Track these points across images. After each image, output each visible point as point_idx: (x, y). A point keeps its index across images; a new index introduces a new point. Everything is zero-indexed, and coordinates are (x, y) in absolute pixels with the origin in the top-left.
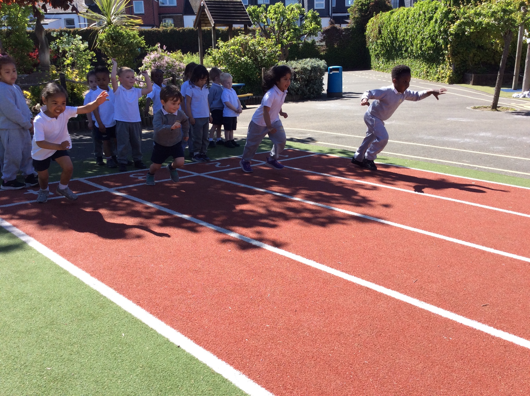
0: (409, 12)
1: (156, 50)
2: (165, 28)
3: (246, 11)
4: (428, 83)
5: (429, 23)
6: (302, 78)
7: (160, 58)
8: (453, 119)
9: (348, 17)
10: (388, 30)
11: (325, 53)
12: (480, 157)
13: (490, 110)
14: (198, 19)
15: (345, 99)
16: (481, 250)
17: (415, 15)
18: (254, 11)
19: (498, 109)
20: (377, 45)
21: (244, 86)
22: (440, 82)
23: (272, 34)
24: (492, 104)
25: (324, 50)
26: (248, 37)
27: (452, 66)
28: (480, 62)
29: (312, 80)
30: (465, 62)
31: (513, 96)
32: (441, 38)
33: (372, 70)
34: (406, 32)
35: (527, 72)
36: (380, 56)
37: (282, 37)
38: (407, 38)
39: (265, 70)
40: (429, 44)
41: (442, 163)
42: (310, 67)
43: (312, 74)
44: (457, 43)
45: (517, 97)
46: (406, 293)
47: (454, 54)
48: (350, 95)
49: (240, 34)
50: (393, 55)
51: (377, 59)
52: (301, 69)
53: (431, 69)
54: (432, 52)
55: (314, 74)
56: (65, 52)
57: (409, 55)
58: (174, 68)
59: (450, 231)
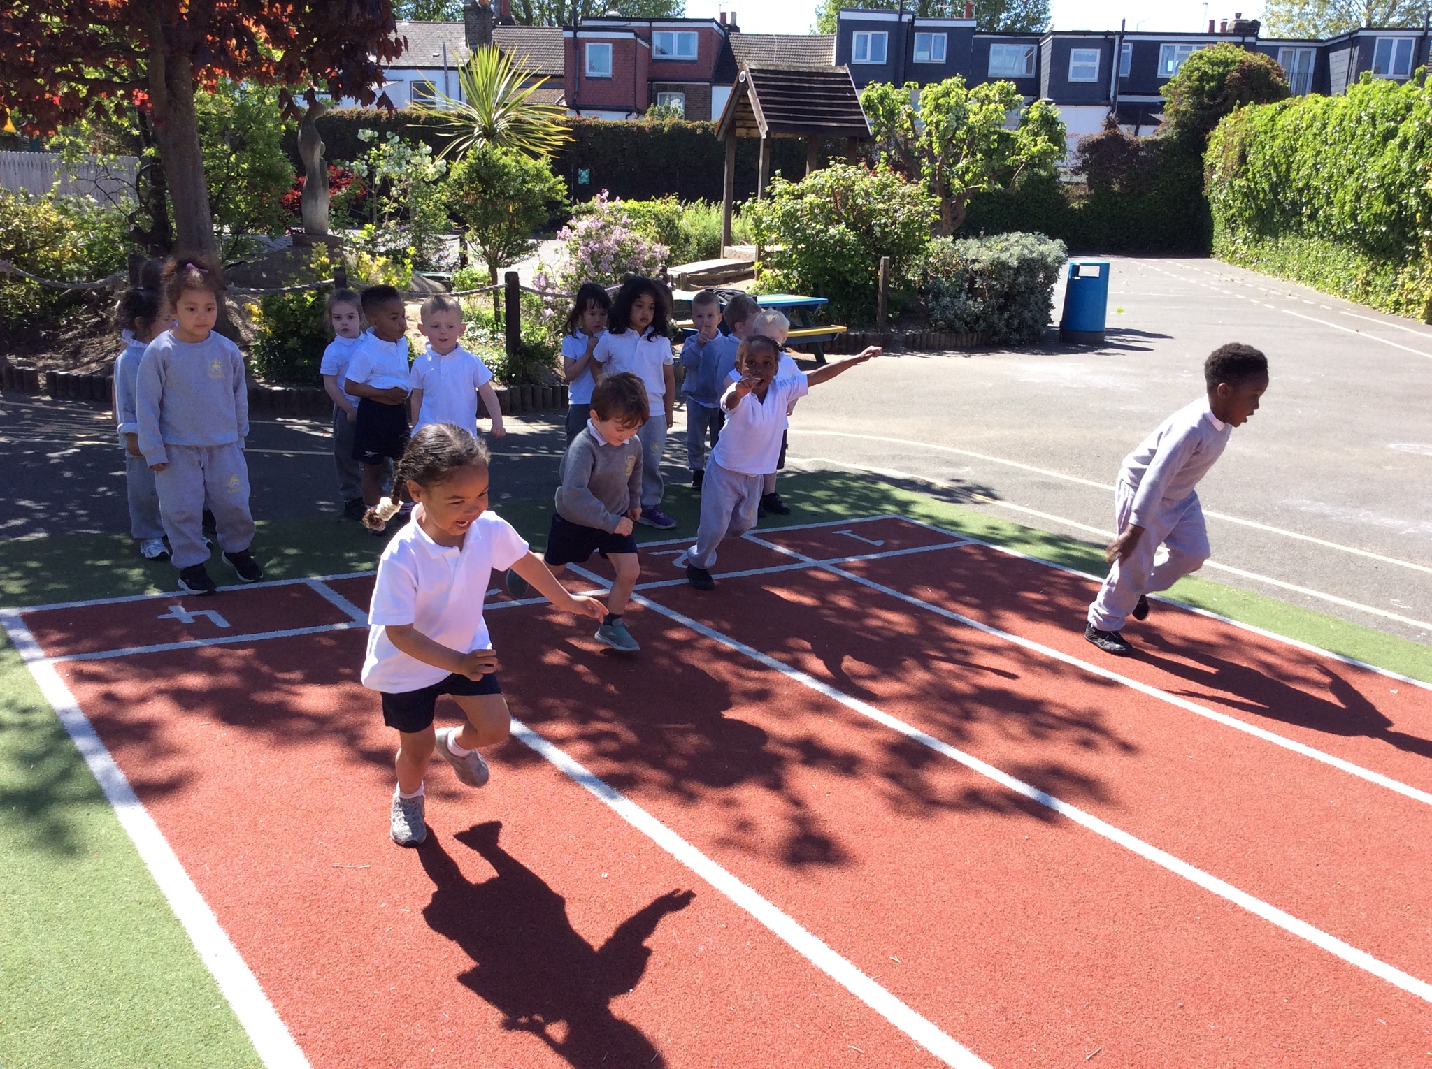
0: (1330, 112)
2: (657, 121)
3: (855, 98)
4: (1367, 315)
5: (1385, 146)
6: (991, 288)
8: (1406, 447)
9: (1159, 107)
10: (1265, 154)
11: (1085, 205)
15: (1111, 350)
17: (1346, 123)
18: (883, 98)
20: (1233, 192)
22: (1402, 314)
23: (925, 160)
25: (1081, 197)
29: (1019, 293)
32: (1415, 194)
33: (1215, 260)
34: (1316, 167)
36: (1239, 222)
37: (951, 173)
38: (1315, 183)
39: (888, 263)
40: (1378, 206)
42: (1018, 259)
43: (1021, 279)
48: (1129, 340)
49: (832, 162)
50: (1274, 223)
51: (1229, 230)
52: (992, 265)
53: (1378, 274)
54: (1384, 229)
55: (1028, 279)
56: (387, 182)
57: (1320, 229)
58: (636, 256)
59: (1260, 872)
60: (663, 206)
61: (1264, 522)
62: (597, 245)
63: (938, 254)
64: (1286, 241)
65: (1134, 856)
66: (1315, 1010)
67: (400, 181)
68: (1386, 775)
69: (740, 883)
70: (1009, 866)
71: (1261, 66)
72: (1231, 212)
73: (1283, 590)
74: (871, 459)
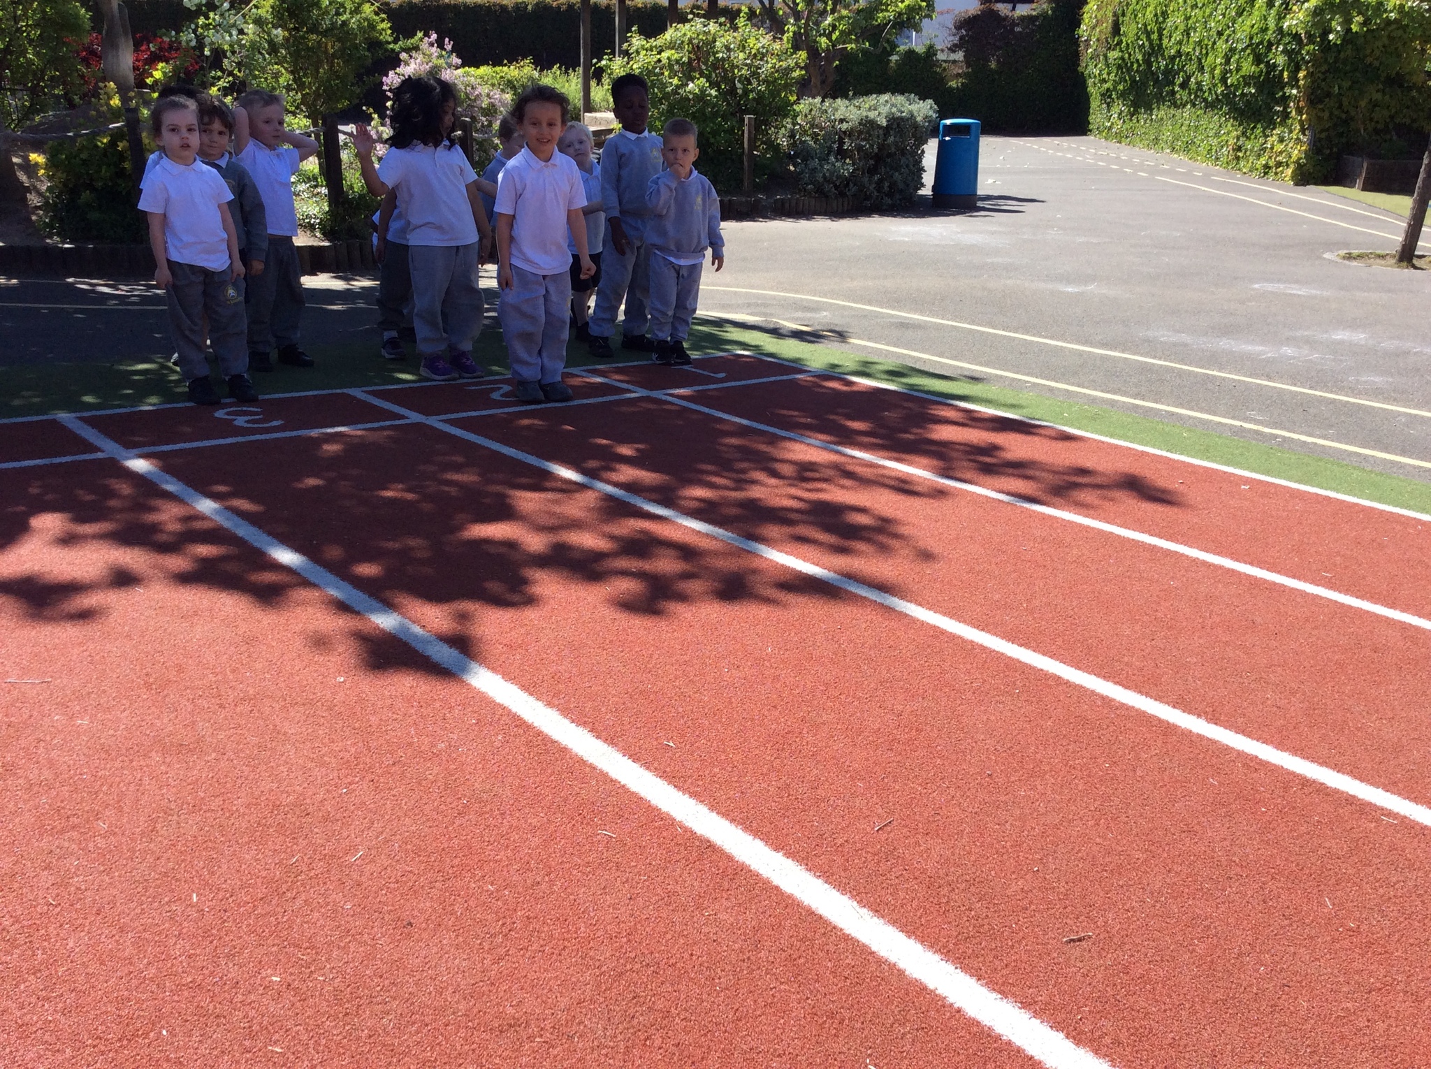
4: (1237, 179)
6: (860, 148)
8: (1269, 287)
10: (1138, 23)
11: (962, 84)
13: (1390, 266)
15: (983, 213)
16: (1161, 721)
19: (1416, 262)
20: (1108, 65)
22: (1271, 177)
23: (791, 20)
24: (1399, 248)
25: (958, 75)
26: (713, 27)
27: (1307, 133)
28: (1391, 126)
29: (890, 155)
30: (1346, 122)
32: (1282, 52)
33: (1092, 138)
34: (1187, 33)
36: (1114, 96)
37: (817, 31)
38: (1185, 49)
39: (752, 122)
40: (1248, 68)
42: (886, 117)
43: (891, 139)
44: (1323, 69)
46: (827, 875)
47: (1315, 97)
48: (999, 204)
49: (690, 16)
50: (1148, 95)
51: (1104, 106)
52: (860, 124)
53: (1248, 138)
54: (1253, 91)
55: (897, 139)
56: (219, 54)
57: (1192, 97)
58: (472, 103)
59: (1089, 648)
60: (517, 72)
61: (1123, 352)
63: (806, 116)
64: (1161, 113)
65: (953, 637)
66: (1139, 773)
67: (233, 53)
68: (1232, 559)
69: (502, 681)
70: (814, 653)
72: (1106, 86)
73: (1137, 406)
74: (724, 307)
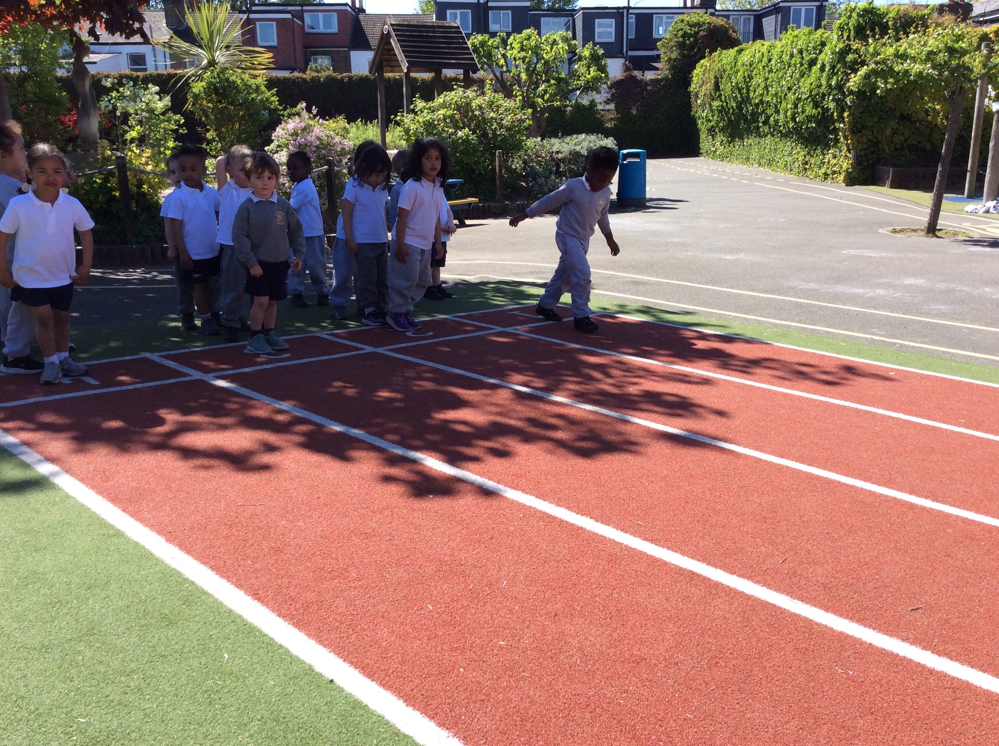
0: (772, 51)
1: (298, 114)
2: (315, 74)
3: (466, 43)
4: (808, 183)
5: (810, 71)
6: (571, 169)
7: (304, 129)
8: (853, 252)
9: (657, 58)
10: (732, 82)
11: (615, 125)
12: (904, 324)
13: (922, 236)
14: (377, 59)
15: (651, 210)
16: (907, 502)
17: (784, 56)
18: (483, 44)
19: (937, 233)
20: (712, 111)
21: (462, 184)
22: (829, 181)
23: (516, 87)
24: (926, 225)
25: (612, 119)
26: (470, 93)
27: (852, 151)
28: (905, 146)
30: (877, 144)
31: (965, 210)
32: (832, 100)
33: (702, 158)
34: (766, 88)
35: (992, 165)
36: (717, 130)
37: (535, 95)
38: (766, 99)
39: (501, 155)
40: (810, 110)
41: (834, 334)
44: (862, 109)
45: (974, 213)
46: (765, 584)
47: (856, 129)
48: (660, 204)
49: (455, 87)
50: (741, 129)
51: (710, 137)
52: (570, 154)
53: (812, 156)
54: (814, 126)
56: (126, 115)
57: (772, 130)
58: (332, 148)
59: (848, 465)
60: (334, 125)
62: (303, 140)
63: (532, 150)
64: (750, 141)
67: (136, 114)
71: (722, 25)
72: (711, 124)
